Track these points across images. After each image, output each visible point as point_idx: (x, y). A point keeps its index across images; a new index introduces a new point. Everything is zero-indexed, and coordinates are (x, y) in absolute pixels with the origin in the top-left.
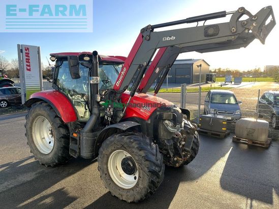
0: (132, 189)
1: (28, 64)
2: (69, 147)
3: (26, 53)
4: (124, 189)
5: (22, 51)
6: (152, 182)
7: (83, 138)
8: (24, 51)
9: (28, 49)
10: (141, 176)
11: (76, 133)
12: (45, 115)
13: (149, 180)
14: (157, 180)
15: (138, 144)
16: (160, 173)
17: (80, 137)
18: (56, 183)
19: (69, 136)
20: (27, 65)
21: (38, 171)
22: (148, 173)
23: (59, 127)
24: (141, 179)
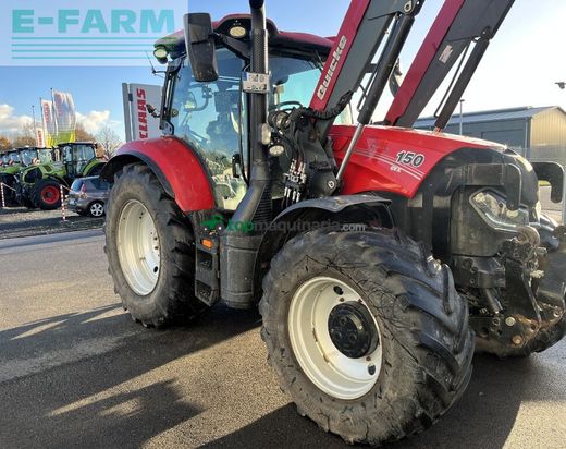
0: (361, 401)
1: (143, 125)
2: (194, 277)
3: (139, 102)
4: (334, 399)
5: (130, 97)
6: (430, 384)
7: (226, 251)
8: (135, 98)
9: (143, 92)
10: (392, 359)
11: (209, 238)
12: (141, 195)
13: (420, 374)
14: (449, 380)
15: (381, 255)
16: (460, 358)
17: (218, 249)
18: (158, 365)
19: (194, 247)
20: (141, 128)
21: (125, 335)
22: (416, 353)
23: (169, 224)
24: (390, 370)
